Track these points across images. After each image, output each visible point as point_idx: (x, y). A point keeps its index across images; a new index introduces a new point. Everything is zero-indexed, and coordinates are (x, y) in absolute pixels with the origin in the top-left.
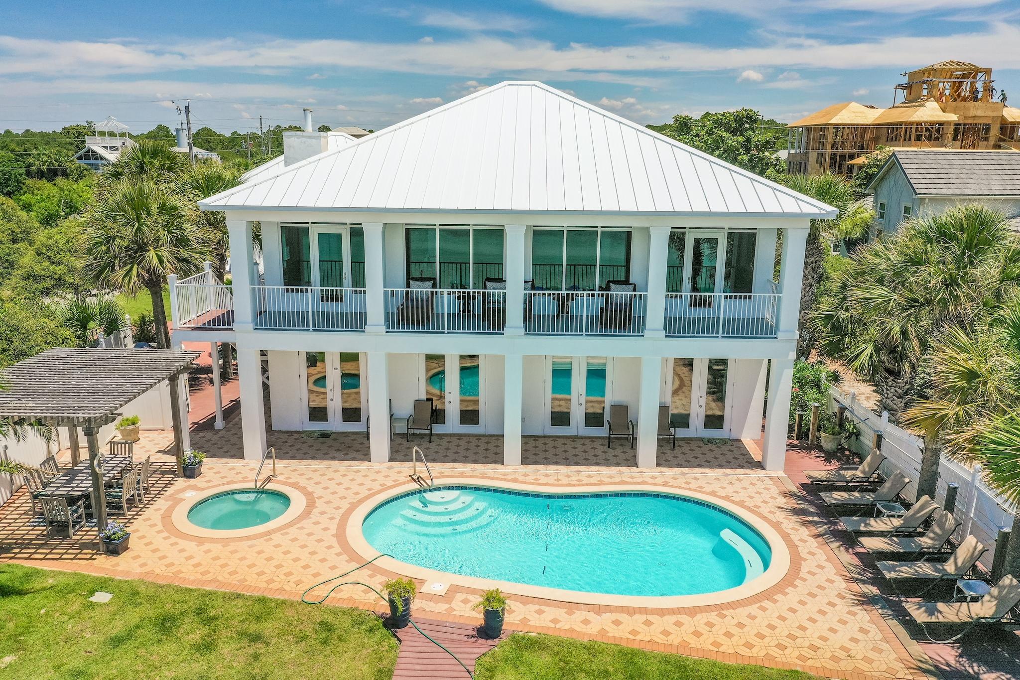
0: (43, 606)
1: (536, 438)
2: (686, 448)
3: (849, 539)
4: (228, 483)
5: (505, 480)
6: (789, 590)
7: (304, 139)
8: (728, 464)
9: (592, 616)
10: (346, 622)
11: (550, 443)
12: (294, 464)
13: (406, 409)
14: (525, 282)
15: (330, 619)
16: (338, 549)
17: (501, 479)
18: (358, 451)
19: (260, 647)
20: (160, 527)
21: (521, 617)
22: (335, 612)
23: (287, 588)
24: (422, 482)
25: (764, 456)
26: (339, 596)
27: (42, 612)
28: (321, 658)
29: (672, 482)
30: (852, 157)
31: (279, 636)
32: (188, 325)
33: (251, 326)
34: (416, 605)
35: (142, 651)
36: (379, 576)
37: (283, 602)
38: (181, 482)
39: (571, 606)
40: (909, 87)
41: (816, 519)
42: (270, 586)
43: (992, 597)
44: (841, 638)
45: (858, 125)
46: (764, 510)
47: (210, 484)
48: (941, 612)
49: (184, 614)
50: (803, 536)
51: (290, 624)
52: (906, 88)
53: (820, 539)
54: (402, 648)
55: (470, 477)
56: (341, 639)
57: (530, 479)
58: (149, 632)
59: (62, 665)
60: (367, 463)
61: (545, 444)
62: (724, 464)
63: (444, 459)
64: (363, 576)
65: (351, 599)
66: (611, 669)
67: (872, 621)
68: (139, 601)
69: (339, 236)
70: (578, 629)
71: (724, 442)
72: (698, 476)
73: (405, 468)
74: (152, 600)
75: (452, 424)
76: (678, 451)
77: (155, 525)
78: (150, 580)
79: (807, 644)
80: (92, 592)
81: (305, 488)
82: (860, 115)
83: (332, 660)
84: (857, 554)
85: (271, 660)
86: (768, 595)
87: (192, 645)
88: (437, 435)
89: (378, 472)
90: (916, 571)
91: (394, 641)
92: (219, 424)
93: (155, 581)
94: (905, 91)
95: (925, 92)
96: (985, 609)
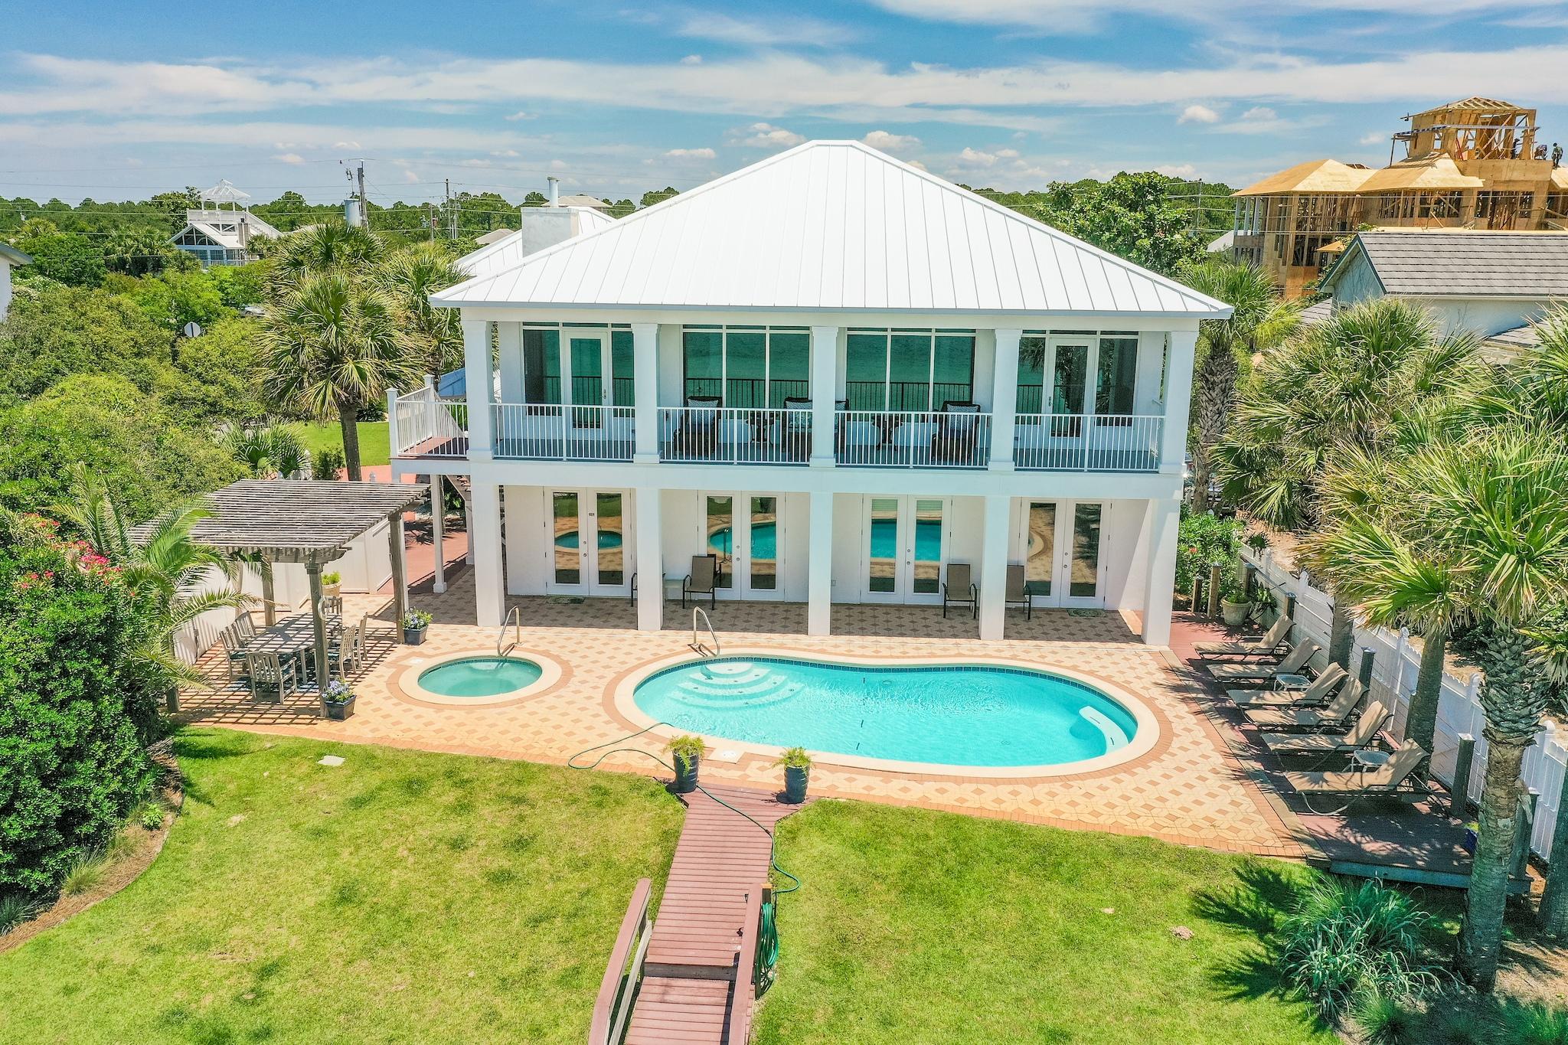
0: (265, 770)
1: (849, 606)
2: (1045, 620)
3: (1236, 716)
4: (460, 650)
5: (810, 651)
6: (1153, 764)
7: (548, 218)
8: (1099, 637)
9: (911, 784)
10: (623, 787)
11: (869, 612)
12: (541, 631)
13: (683, 568)
14: (837, 402)
15: (603, 783)
16: (607, 718)
17: (805, 650)
18: (620, 618)
19: (525, 810)
20: (387, 693)
21: (828, 784)
22: (609, 777)
23: (549, 753)
24: (706, 652)
25: (1144, 629)
26: (613, 761)
27: (265, 774)
28: (596, 819)
29: (1023, 656)
30: (1327, 240)
31: (545, 799)
32: (409, 453)
33: (490, 454)
34: (703, 771)
35: (388, 812)
36: (658, 744)
37: (547, 767)
38: (402, 649)
39: (888, 775)
40: (1413, 137)
41: (1201, 696)
42: (530, 752)
43: (1389, 764)
44: (1210, 808)
45: (1336, 194)
46: (1136, 686)
47: (438, 652)
48: (1326, 781)
49: (432, 777)
50: (1181, 713)
51: (558, 788)
52: (1408, 138)
53: (1201, 716)
54: (689, 811)
55: (766, 647)
56: (617, 802)
57: (842, 650)
58: (392, 794)
59: (300, 824)
60: (633, 631)
61: (862, 613)
62: (1092, 636)
63: (732, 628)
64: (640, 743)
65: (626, 765)
66: (932, 833)
67: (1247, 795)
68: (377, 764)
69: (596, 344)
70: (896, 796)
71: (1096, 613)
72: (1058, 649)
73: (684, 637)
74: (393, 763)
75: (741, 589)
76: (1034, 622)
77: (380, 692)
78: (387, 744)
79: (1165, 813)
80: (321, 756)
81: (558, 656)
82: (1340, 179)
83: (609, 821)
84: (1244, 732)
85: (539, 821)
86: (1127, 768)
87: (445, 807)
88: (721, 602)
89: (648, 641)
90: (1309, 743)
91: (680, 805)
92: (439, 586)
93: (391, 745)
94: (1408, 142)
95: (1437, 145)
96: (1381, 778)
